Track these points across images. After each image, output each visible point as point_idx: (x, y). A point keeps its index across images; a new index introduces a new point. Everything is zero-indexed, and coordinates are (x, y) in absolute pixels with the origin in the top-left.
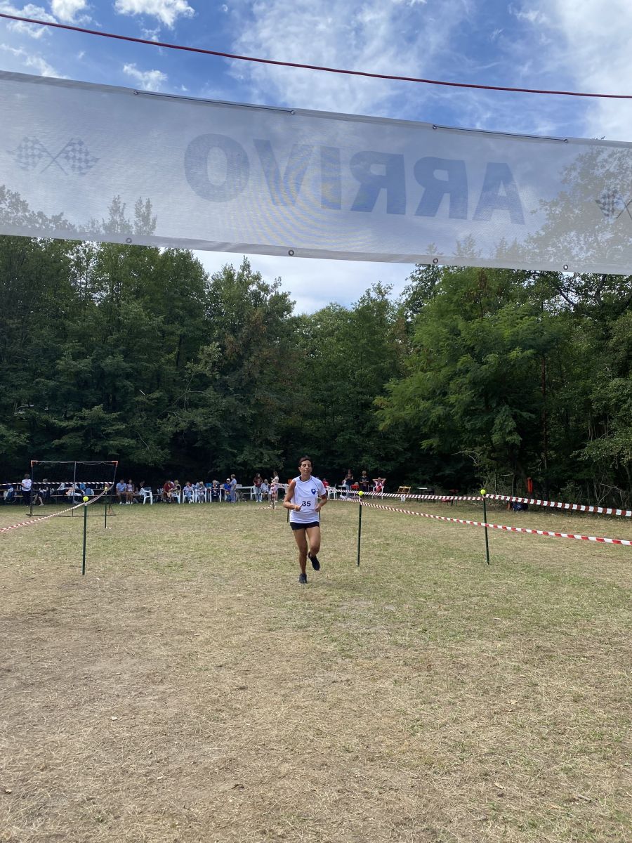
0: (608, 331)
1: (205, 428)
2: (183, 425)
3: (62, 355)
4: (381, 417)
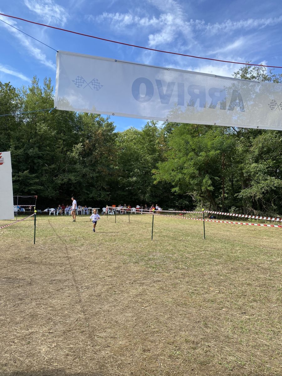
0: (251, 143)
1: (75, 182)
2: (65, 180)
3: (10, 148)
4: (155, 178)
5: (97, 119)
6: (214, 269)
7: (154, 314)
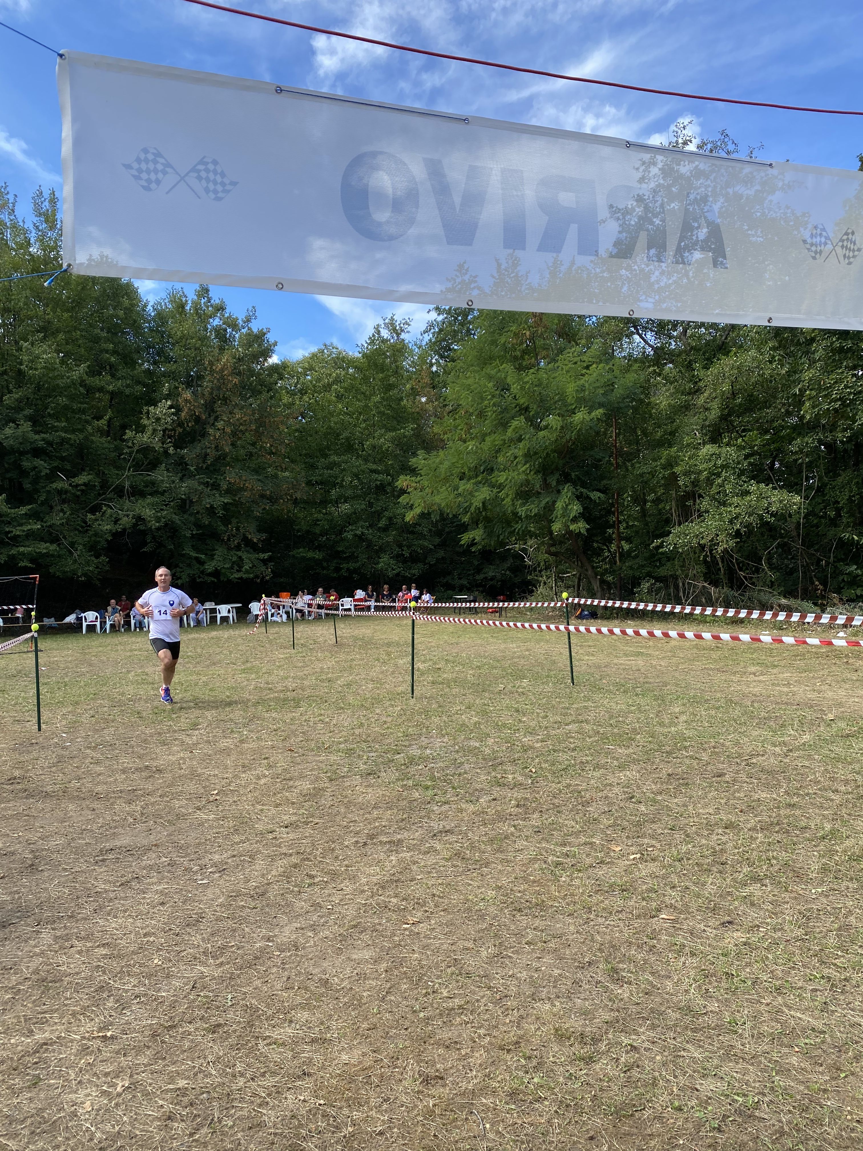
0: (697, 383)
1: (157, 524)
2: (126, 521)
4: (408, 504)
5: (216, 322)
6: (616, 780)
7: (445, 947)
